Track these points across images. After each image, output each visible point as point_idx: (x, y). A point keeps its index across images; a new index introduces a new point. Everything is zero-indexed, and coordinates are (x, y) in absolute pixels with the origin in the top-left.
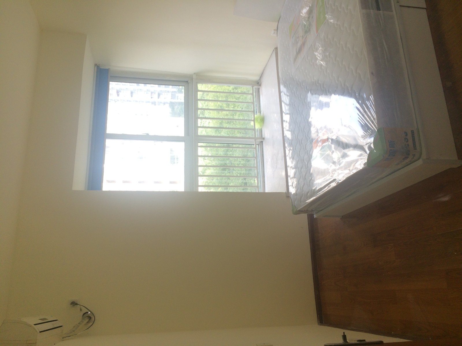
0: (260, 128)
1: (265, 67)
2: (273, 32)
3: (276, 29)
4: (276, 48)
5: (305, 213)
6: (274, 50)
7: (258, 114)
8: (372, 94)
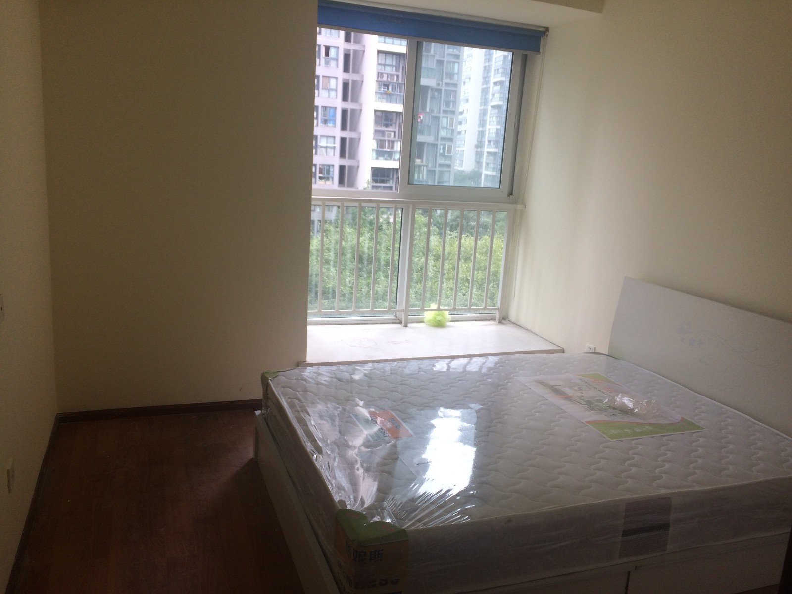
0: (425, 320)
1: (531, 331)
2: (592, 346)
3: (597, 351)
4: (563, 351)
5: (264, 395)
6: (560, 348)
7: (450, 317)
8: (471, 521)
